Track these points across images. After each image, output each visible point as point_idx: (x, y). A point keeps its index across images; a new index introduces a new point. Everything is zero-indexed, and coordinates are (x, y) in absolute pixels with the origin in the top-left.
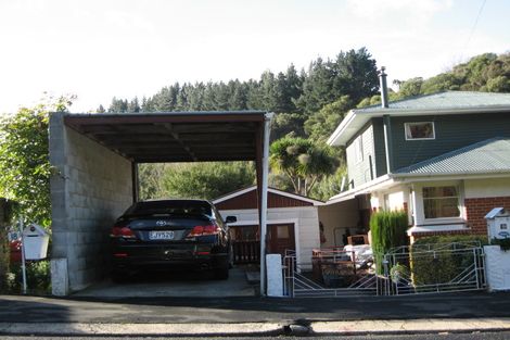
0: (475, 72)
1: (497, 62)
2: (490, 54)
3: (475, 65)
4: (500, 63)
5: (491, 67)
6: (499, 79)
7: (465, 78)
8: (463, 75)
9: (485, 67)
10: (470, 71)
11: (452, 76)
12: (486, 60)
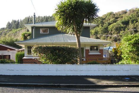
0: (108, 17)
1: (113, 15)
2: (112, 12)
3: (108, 15)
4: (114, 15)
5: (112, 16)
6: (113, 19)
7: (105, 18)
8: (105, 17)
9: (110, 16)
10: (106, 16)
11: (102, 17)
12: (111, 14)
